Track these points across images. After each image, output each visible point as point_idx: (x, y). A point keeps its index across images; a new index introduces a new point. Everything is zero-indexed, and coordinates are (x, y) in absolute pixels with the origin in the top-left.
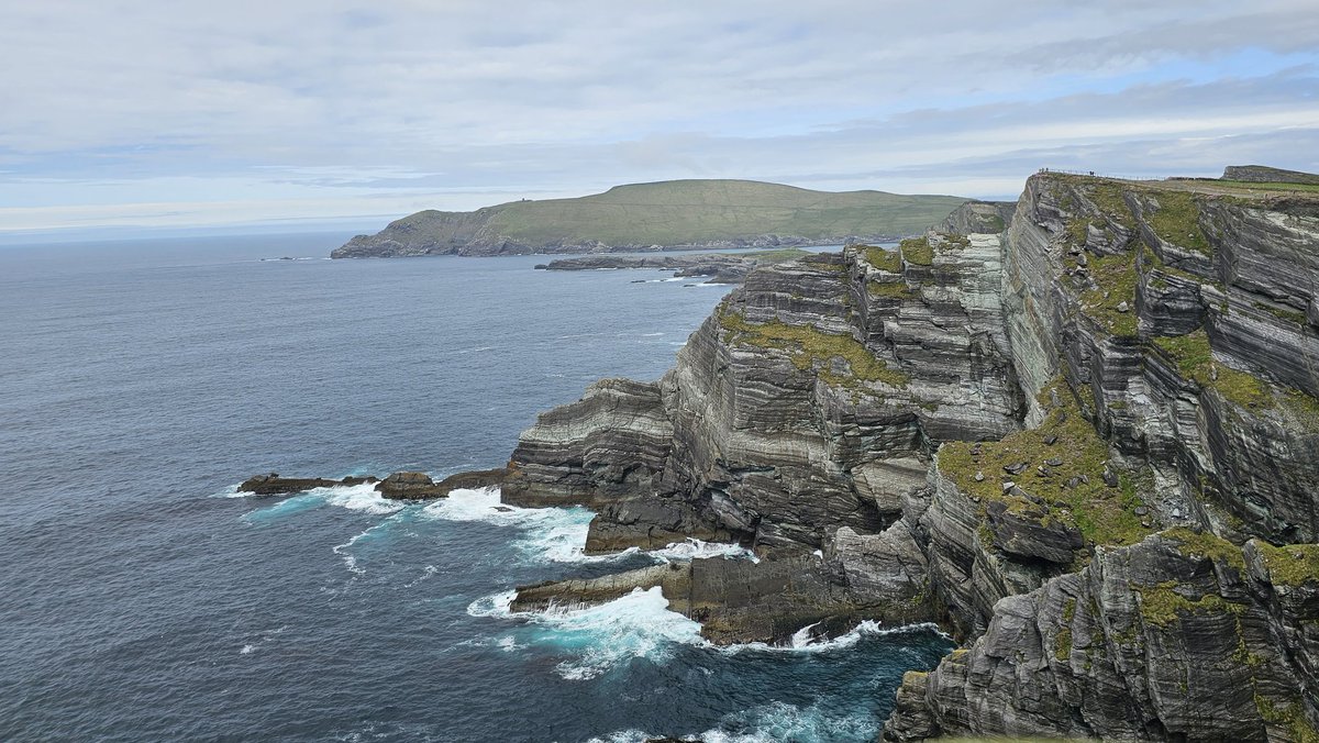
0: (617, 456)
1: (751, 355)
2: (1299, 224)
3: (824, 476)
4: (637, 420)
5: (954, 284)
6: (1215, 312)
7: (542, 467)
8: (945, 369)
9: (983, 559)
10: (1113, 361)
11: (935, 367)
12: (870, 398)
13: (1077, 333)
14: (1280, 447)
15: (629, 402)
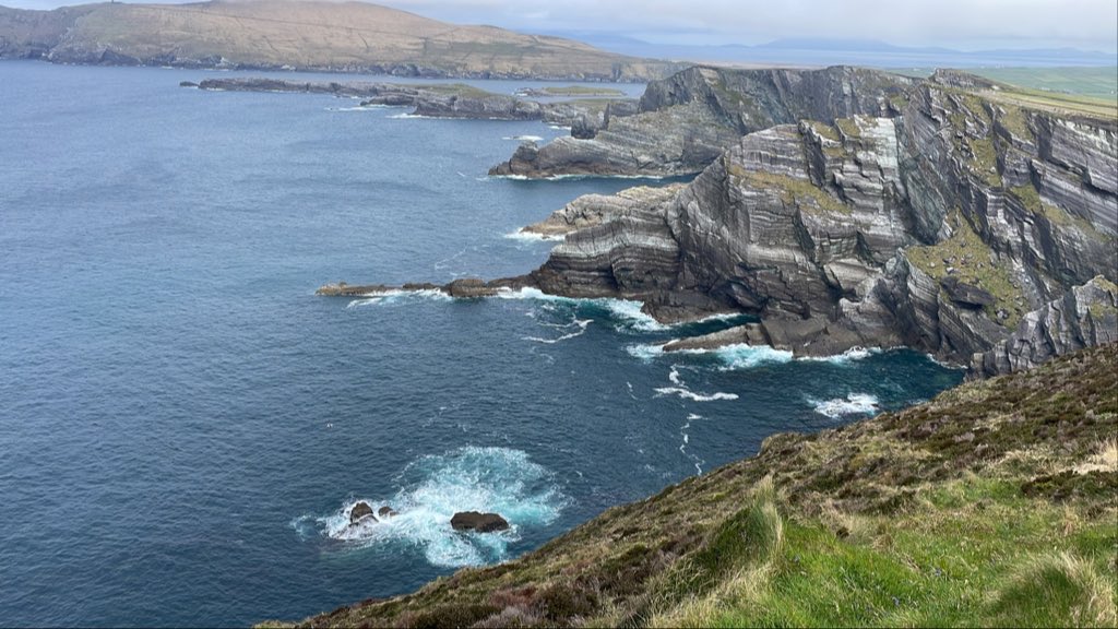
0: (640, 263)
1: (755, 193)
2: (1081, 130)
3: (806, 271)
4: (650, 238)
5: (872, 150)
6: (1039, 175)
7: (577, 273)
8: (870, 203)
9: (946, 309)
10: (991, 201)
11: (865, 202)
12: (833, 222)
13: (969, 184)
14: (1079, 245)
15: (644, 225)
